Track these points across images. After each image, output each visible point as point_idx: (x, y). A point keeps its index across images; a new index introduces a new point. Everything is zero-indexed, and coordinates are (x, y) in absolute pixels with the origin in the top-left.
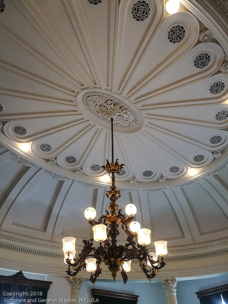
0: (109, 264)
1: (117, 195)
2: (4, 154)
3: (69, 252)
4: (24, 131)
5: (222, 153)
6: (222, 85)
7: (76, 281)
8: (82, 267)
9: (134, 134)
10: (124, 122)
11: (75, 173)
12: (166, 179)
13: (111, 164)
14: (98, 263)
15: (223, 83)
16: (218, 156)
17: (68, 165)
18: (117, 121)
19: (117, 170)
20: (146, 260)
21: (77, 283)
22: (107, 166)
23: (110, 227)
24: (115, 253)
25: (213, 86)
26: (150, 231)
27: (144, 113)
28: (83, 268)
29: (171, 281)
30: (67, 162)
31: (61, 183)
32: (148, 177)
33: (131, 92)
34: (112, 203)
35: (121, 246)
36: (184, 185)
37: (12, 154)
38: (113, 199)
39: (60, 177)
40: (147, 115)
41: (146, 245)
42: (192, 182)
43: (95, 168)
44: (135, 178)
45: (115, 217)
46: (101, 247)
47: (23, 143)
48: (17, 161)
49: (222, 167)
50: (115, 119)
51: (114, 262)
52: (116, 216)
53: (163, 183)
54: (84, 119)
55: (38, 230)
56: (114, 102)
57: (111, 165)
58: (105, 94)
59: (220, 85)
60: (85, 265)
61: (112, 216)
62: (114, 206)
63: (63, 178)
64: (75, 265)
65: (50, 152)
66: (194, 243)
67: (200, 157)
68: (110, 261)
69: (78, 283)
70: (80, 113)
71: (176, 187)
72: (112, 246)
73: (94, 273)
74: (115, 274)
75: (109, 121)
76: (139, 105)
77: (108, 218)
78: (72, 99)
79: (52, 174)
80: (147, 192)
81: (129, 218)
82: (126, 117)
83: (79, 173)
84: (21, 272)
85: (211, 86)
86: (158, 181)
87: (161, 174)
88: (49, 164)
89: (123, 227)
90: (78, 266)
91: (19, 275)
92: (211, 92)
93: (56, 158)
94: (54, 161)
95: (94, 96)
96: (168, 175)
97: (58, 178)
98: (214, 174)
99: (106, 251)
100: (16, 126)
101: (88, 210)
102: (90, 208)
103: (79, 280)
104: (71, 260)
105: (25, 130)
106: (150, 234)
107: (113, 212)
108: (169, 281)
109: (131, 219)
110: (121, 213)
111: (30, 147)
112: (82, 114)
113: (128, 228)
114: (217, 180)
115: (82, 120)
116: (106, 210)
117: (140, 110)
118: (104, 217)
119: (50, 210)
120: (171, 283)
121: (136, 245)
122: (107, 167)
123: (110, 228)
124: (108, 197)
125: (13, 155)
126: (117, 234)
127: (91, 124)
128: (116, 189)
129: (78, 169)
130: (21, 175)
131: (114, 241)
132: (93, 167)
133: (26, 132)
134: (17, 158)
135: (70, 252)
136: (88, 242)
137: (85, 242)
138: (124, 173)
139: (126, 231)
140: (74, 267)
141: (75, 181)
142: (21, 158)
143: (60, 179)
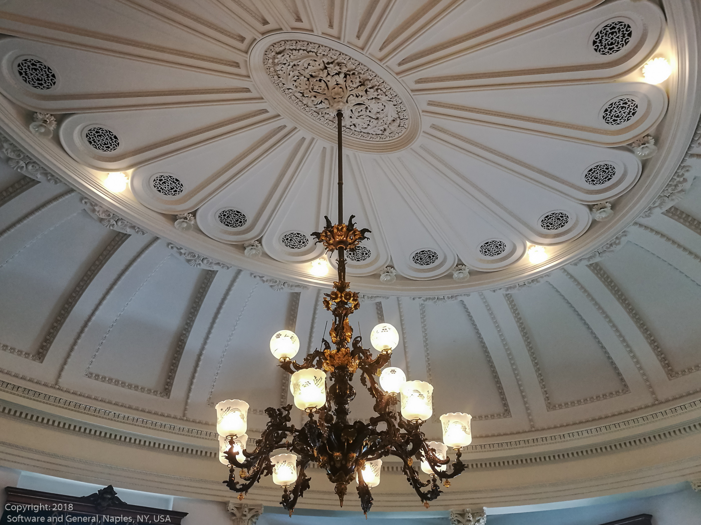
0: (330, 465)
1: (351, 303)
2: (60, 200)
3: (232, 436)
4: (112, 140)
5: (613, 208)
6: (627, 31)
7: (244, 513)
8: (262, 473)
9: (394, 155)
10: (371, 124)
11: (244, 253)
12: (469, 273)
13: (338, 229)
14: (301, 464)
15: (629, 26)
16: (604, 215)
17: (226, 232)
18: (351, 120)
19: (350, 244)
20: (419, 456)
21: (245, 516)
22: (326, 233)
23: (333, 379)
24: (345, 439)
25: (601, 31)
26: (431, 388)
27: (422, 100)
28: (265, 476)
29: (473, 514)
30: (223, 224)
31: (207, 278)
32: (425, 267)
33: (391, 42)
34: (337, 323)
35: (359, 424)
36: (515, 287)
37: (81, 200)
38: (341, 312)
39: (205, 261)
40: (429, 104)
41: (420, 421)
42: (534, 280)
43: (294, 241)
44: (392, 267)
45: (345, 356)
46: (311, 425)
47: (111, 173)
48: (95, 217)
49: (611, 245)
50: (346, 113)
51: (341, 460)
52: (347, 353)
53: (462, 283)
54: (266, 111)
55: (149, 391)
56: (344, 70)
57: (335, 231)
58: (323, 48)
59: (619, 31)
60: (270, 469)
61: (338, 352)
62: (343, 328)
63: (211, 263)
64: (247, 465)
65: (177, 197)
66: (533, 429)
67: (558, 219)
68: (331, 458)
69: (249, 516)
70: (258, 96)
71: (494, 291)
72: (337, 423)
73: (292, 488)
74: (343, 489)
75: (331, 118)
76: (410, 79)
77: (329, 358)
78: (239, 57)
79: (185, 254)
80: (422, 302)
81: (379, 357)
82: (374, 111)
83: (254, 252)
84: (110, 487)
85: (597, 34)
86: (450, 276)
87: (459, 260)
88: (177, 227)
89: (363, 381)
90: (254, 471)
91: (105, 496)
92: (596, 50)
93: (194, 214)
94: (190, 220)
95: (294, 51)
96: (475, 260)
97: (200, 264)
98: (591, 263)
99: (325, 432)
100: (92, 127)
101: (278, 336)
102: (283, 332)
103: (250, 510)
104: (238, 453)
105: (115, 137)
106: (431, 394)
107: (340, 343)
108: (467, 515)
109: (384, 359)
110: (360, 344)
111: (127, 183)
112: (262, 98)
113: (375, 383)
114: (598, 277)
115: (260, 114)
116: (323, 339)
117: (412, 91)
118: (317, 353)
119: (180, 343)
120: (471, 519)
121: (396, 420)
122: (326, 236)
123: (333, 382)
124: (328, 308)
125: (86, 202)
126: (350, 396)
127: (285, 126)
128: (347, 290)
129: (249, 242)
130: (105, 253)
131: (342, 412)
132: (287, 239)
133: (118, 144)
134: (94, 211)
135: (236, 435)
136: (278, 412)
137: (270, 412)
138: (366, 254)
139: (370, 390)
140: (245, 470)
141: (242, 273)
142: (107, 212)
143: (204, 266)
